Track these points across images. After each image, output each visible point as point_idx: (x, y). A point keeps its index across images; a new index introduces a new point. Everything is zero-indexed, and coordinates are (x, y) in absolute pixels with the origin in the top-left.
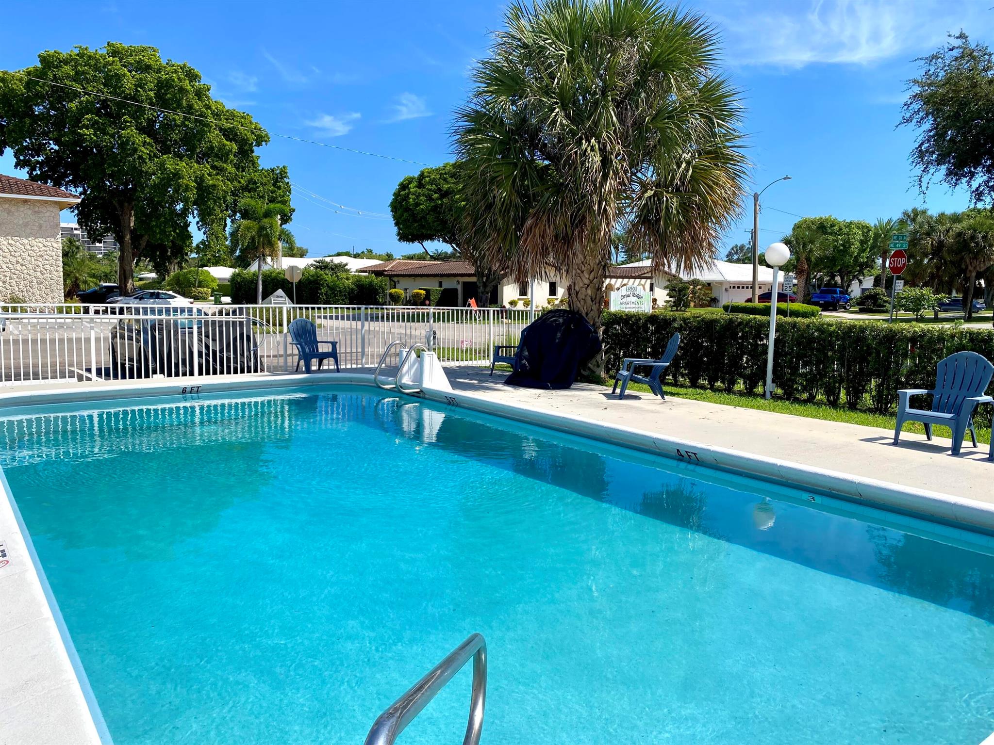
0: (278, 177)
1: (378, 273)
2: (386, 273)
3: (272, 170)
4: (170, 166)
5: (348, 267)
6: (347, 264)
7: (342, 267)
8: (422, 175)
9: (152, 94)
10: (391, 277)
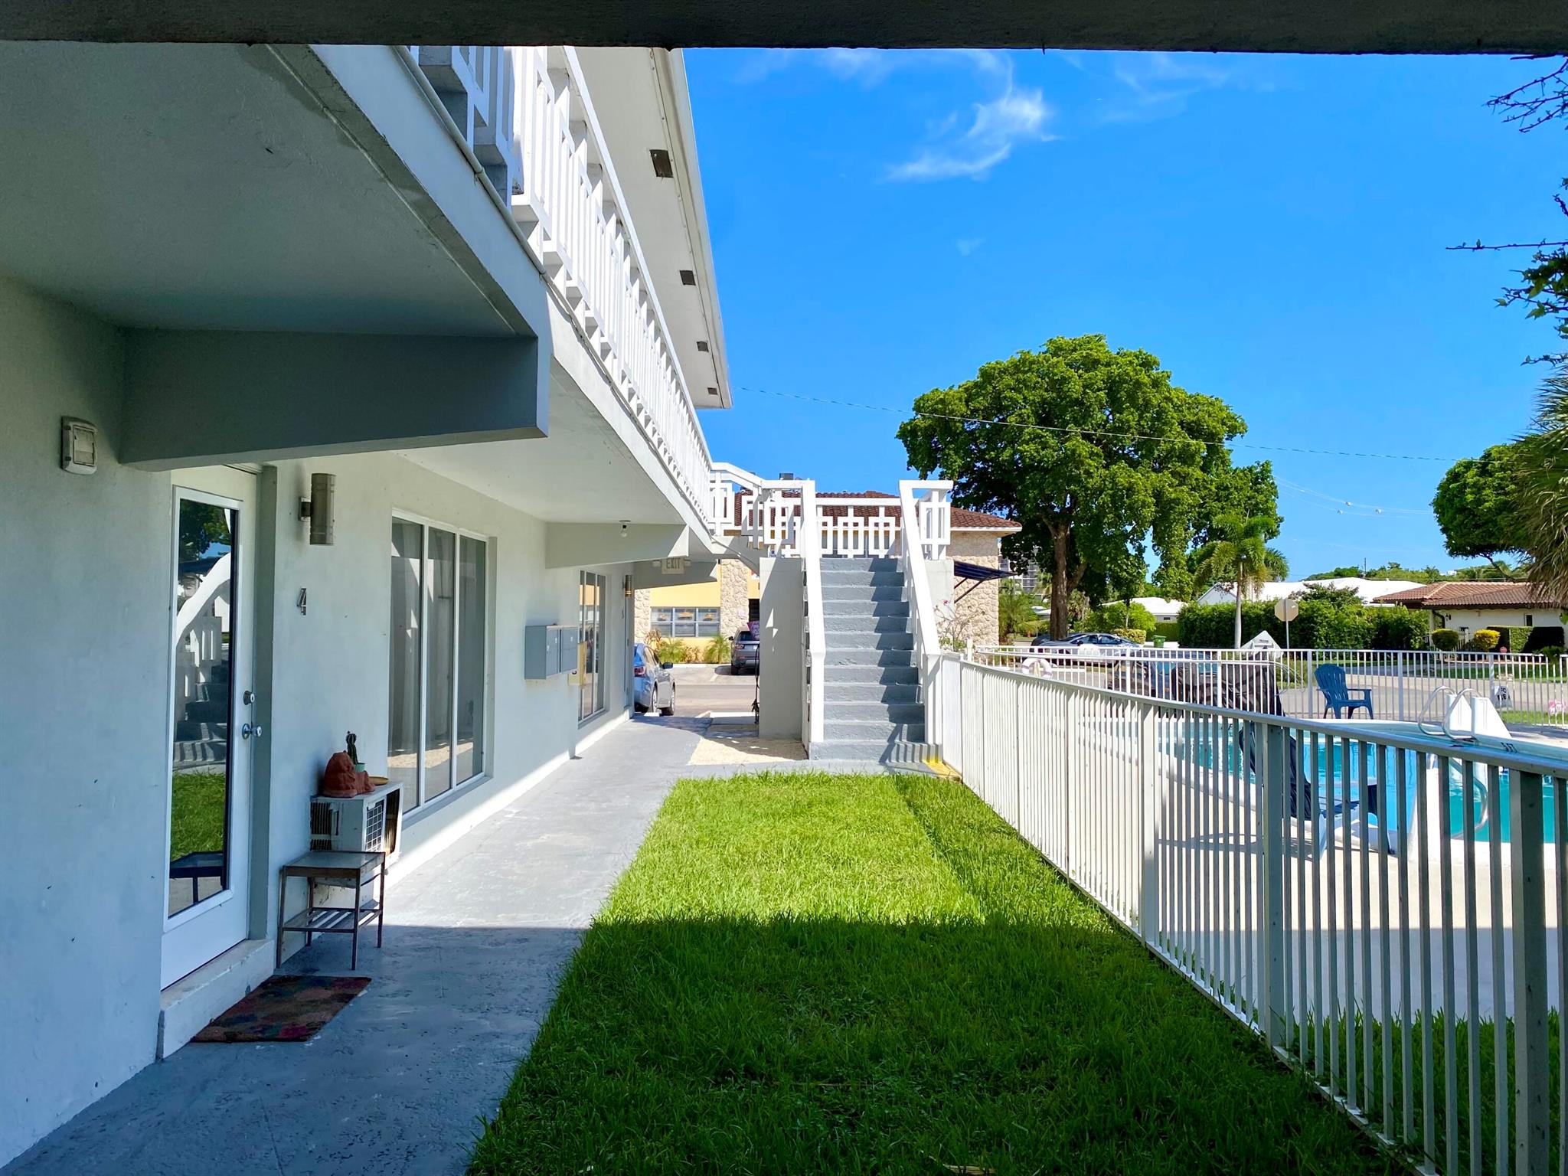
0: (1259, 478)
1: (1414, 604)
2: (1425, 603)
3: (1250, 470)
4: (1122, 480)
5: (1358, 595)
6: (1356, 590)
7: (1349, 595)
8: (1487, 456)
9: (1102, 394)
10: (1434, 609)
